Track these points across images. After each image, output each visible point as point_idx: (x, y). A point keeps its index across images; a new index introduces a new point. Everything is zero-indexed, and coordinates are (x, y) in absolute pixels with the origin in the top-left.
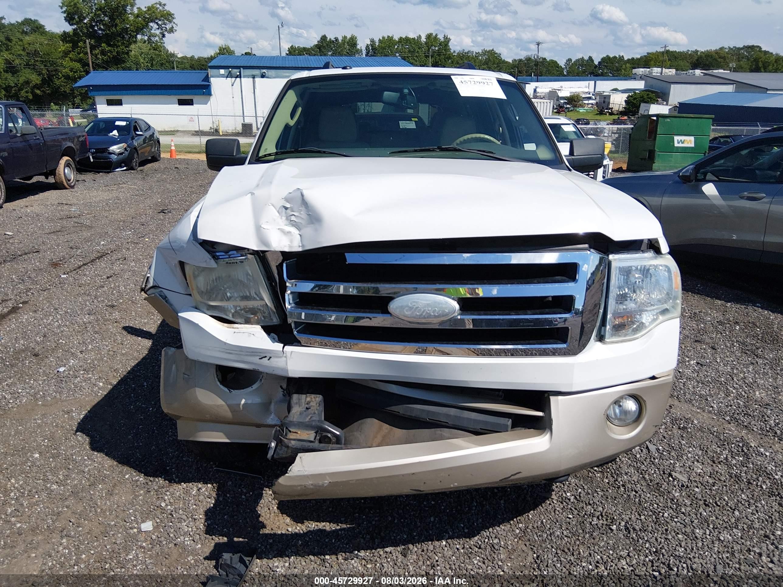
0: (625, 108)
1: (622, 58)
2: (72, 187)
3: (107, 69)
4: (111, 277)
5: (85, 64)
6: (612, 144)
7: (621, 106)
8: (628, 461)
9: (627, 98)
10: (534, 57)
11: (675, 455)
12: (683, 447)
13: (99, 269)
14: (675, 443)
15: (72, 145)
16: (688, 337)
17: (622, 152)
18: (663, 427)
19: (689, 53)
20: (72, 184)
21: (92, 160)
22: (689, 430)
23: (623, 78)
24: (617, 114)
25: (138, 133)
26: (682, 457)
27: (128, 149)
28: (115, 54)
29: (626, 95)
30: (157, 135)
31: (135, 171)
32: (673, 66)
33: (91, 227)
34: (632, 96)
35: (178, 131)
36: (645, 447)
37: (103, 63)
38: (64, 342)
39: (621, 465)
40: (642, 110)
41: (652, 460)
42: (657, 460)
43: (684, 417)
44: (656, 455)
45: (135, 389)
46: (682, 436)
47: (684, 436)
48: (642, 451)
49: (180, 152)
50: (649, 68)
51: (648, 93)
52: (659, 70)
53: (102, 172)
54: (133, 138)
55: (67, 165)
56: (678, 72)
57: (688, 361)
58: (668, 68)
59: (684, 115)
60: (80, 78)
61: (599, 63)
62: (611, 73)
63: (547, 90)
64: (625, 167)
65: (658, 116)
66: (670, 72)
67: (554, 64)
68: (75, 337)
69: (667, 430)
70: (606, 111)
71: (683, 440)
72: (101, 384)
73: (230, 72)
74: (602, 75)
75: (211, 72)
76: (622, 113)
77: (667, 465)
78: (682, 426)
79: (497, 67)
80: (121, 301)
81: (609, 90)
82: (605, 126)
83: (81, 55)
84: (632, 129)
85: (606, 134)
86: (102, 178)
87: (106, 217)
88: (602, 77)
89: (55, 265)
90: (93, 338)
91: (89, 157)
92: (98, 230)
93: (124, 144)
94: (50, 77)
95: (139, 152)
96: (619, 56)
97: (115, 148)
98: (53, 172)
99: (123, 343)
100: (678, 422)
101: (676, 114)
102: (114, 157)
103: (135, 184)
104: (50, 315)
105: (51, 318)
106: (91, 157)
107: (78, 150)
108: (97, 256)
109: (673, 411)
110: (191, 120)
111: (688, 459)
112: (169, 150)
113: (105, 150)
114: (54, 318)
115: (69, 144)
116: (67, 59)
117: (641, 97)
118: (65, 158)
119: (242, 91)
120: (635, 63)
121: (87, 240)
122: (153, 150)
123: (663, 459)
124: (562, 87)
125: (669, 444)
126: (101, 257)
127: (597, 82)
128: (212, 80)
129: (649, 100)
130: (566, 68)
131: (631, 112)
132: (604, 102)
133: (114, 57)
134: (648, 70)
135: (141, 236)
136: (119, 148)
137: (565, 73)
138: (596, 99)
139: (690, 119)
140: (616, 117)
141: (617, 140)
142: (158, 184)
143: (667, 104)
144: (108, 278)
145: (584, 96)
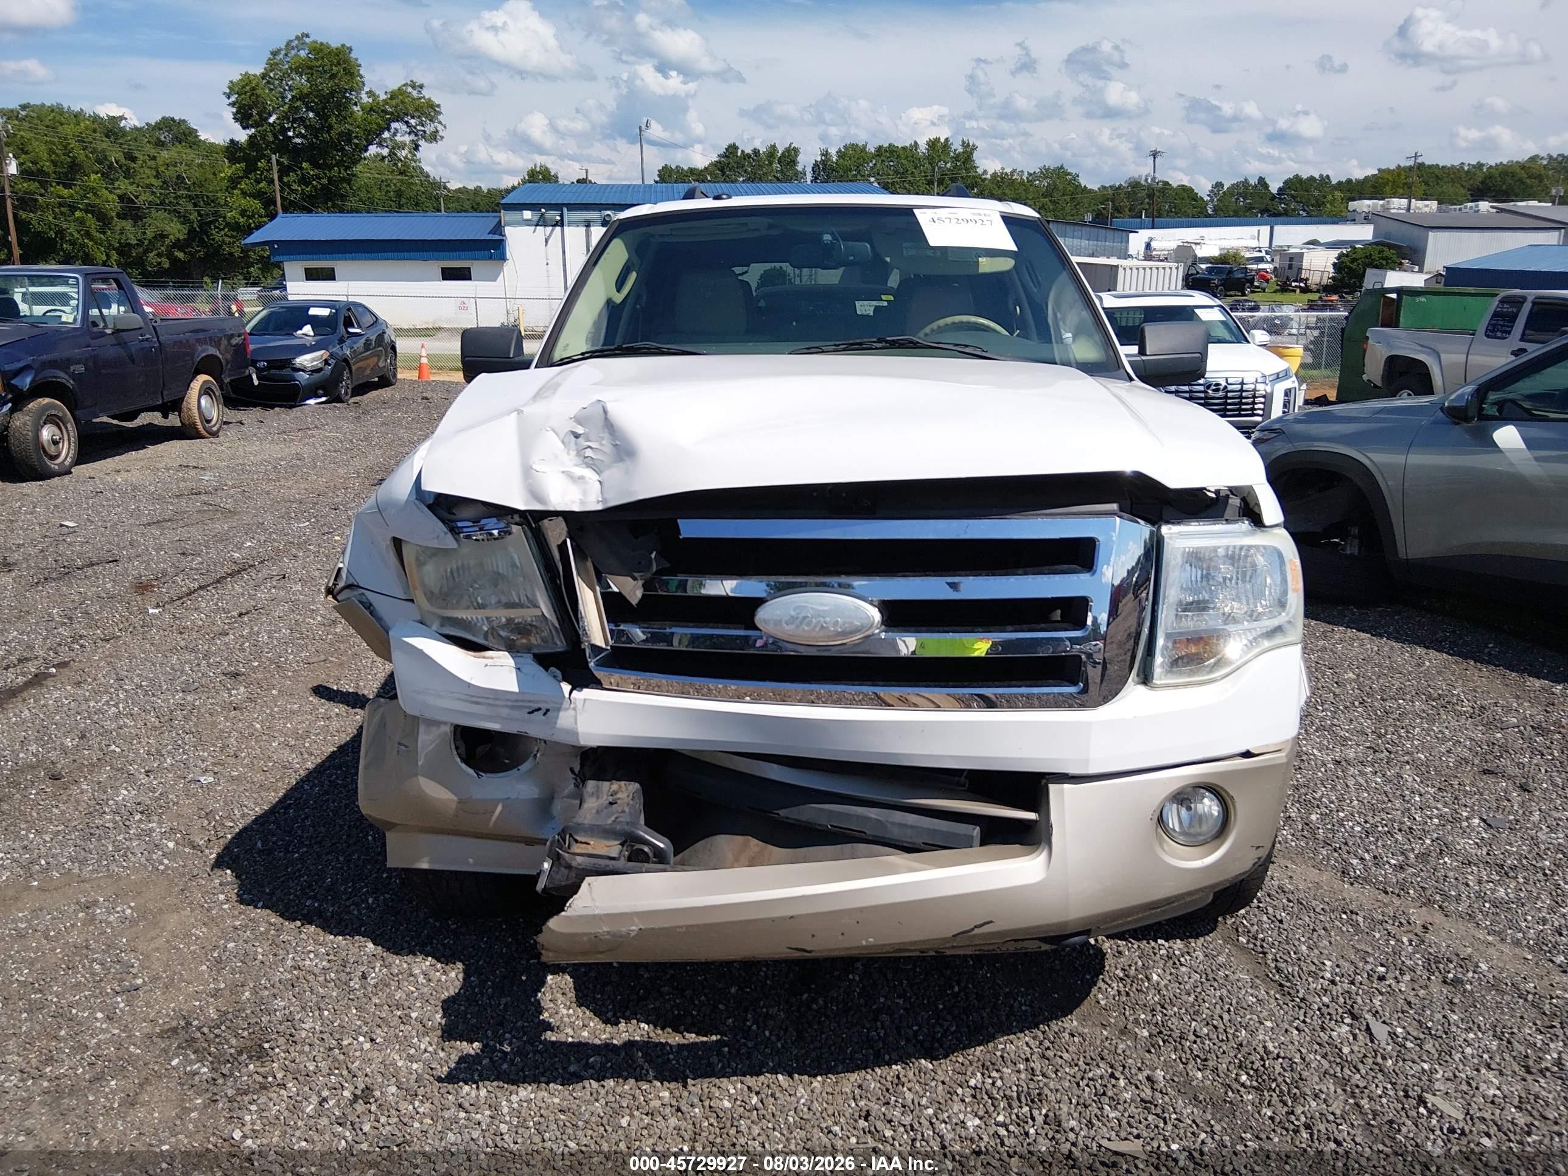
0: (1333, 278)
1: (1325, 180)
2: (215, 435)
3: (310, 211)
4: (247, 613)
5: (268, 202)
6: (1306, 349)
7: (1326, 275)
8: (1323, 1061)
9: (1338, 258)
10: (1146, 180)
11: (1433, 1051)
12: (1454, 1029)
13: (228, 598)
14: (1434, 1019)
15: (218, 354)
16: (1467, 763)
17: (1328, 365)
18: (1407, 978)
19: (1466, 168)
20: (215, 429)
21: (256, 382)
22: (1468, 987)
23: (1330, 219)
24: (1318, 291)
25: (351, 330)
26: (1450, 1055)
27: (332, 362)
28: (325, 181)
29: (1336, 253)
30: (390, 334)
31: (345, 405)
32: (1431, 195)
33: (233, 513)
34: (1347, 255)
35: (439, 329)
36: (1363, 1028)
37: (303, 199)
38: (118, 750)
39: (1305, 1074)
40: (1371, 281)
41: (1379, 1060)
42: (1390, 1062)
43: (1458, 955)
44: (1389, 1048)
45: (238, 856)
46: (1451, 1002)
47: (1456, 1000)
48: (1355, 1037)
49: (440, 368)
50: (1383, 199)
51: (1380, 247)
52: (1404, 202)
53: (280, 406)
54: (341, 341)
55: (206, 391)
56: (1443, 206)
57: (1467, 818)
58: (1422, 199)
59: (1456, 289)
60: (259, 227)
61: (1280, 189)
62: (1304, 210)
63: (1173, 245)
64: (1332, 395)
65: (1400, 291)
66: (1427, 206)
67: (1187, 193)
68: (144, 741)
69: (1417, 987)
70: (1294, 284)
71: (1453, 1011)
72: (171, 845)
73: (543, 214)
74: (1286, 213)
75: (505, 216)
76: (1327, 289)
77: (1413, 1076)
78: (1451, 976)
79: (1072, 199)
80: (256, 664)
81: (1299, 243)
82: (1292, 314)
83: (262, 185)
84: (1346, 318)
85: (1294, 331)
86: (278, 418)
87: (268, 493)
88: (1285, 219)
89: (142, 588)
90: (180, 742)
91: (250, 376)
92: (246, 519)
93: (323, 352)
94: (205, 226)
95: (354, 368)
96: (1321, 176)
97: (306, 360)
98: (175, 405)
99: (239, 753)
100: (1441, 966)
101: (1441, 287)
102: (303, 377)
103: (338, 429)
104: (106, 692)
105: (105, 698)
106: (254, 377)
107: (227, 363)
108: (230, 571)
109: (1430, 937)
110: (463, 307)
111: (1464, 1059)
112: (416, 365)
113: (287, 363)
114: (111, 698)
115: (212, 351)
116: (236, 192)
117: (1366, 257)
118: (202, 378)
119: (564, 252)
120: (1355, 189)
121: (220, 538)
122: (381, 364)
123: (1404, 1060)
124: (1202, 238)
125: (1419, 1021)
126: (239, 572)
127: (1276, 227)
128: (508, 230)
129: (1384, 263)
130: (1212, 200)
131: (1348, 286)
132: (1290, 267)
133: (324, 187)
134: (1381, 202)
135: (327, 530)
136: (313, 360)
137: (1210, 211)
138: (1273, 260)
139: (1470, 298)
140: (1315, 297)
141: (1316, 342)
142: (383, 429)
143: (1421, 271)
144: (240, 615)
145: (1248, 255)
